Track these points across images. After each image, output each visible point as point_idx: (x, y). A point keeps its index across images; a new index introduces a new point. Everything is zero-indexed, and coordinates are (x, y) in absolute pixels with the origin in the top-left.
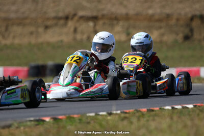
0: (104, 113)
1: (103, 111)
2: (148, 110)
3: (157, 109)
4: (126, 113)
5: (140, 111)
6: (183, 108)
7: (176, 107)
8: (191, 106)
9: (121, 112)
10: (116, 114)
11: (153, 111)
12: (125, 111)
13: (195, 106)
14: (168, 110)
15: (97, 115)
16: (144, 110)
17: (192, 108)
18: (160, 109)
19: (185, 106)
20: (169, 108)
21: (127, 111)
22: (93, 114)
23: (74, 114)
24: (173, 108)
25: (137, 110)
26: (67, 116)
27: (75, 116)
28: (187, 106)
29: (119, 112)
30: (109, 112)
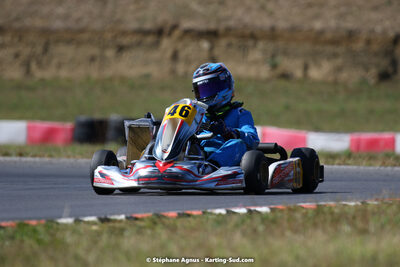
0: (93, 219)
1: (91, 215)
2: (180, 215)
3: (195, 213)
4: (136, 219)
5: (164, 216)
6: (250, 211)
7: (237, 210)
8: (264, 209)
9: (127, 218)
11: (189, 215)
12: (135, 215)
13: (272, 210)
14: (220, 214)
15: (77, 221)
16: (173, 214)
17: (266, 213)
18: (204, 213)
19: (252, 208)
20: (223, 211)
21: (139, 215)
22: (70, 221)
23: (30, 219)
24: (228, 211)
25: (158, 214)
26: (17, 222)
27: (33, 223)
28: (259, 209)
29: (123, 217)
30: (103, 217)
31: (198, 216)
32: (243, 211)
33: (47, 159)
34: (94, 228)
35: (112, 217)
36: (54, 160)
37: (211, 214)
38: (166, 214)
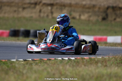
0: (22, 60)
1: (21, 59)
2: (48, 60)
3: (52, 59)
5: (43, 60)
7: (65, 58)
8: (73, 58)
11: (50, 60)
13: (76, 59)
14: (60, 60)
15: (17, 60)
16: (46, 59)
17: (74, 60)
18: (55, 59)
19: (70, 58)
20: (61, 59)
21: (35, 59)
22: (15, 60)
24: (62, 59)
25: (41, 59)
27: (4, 60)
29: (31, 59)
30: (25, 59)
31: (53, 60)
32: (67, 59)
33: (3, 41)
34: (22, 63)
35: (28, 60)
36: (6, 42)
37: (57, 59)
38: (44, 59)
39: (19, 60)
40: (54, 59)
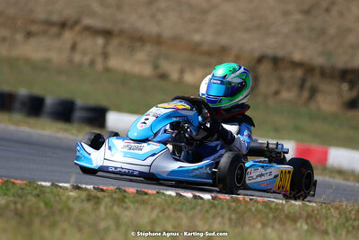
0: (67, 185)
1: (65, 182)
2: (138, 192)
3: (150, 192)
4: (102, 190)
5: (125, 191)
6: (195, 197)
7: (184, 194)
8: (207, 197)
9: (94, 188)
10: (86, 189)
11: (146, 194)
12: (101, 187)
13: (214, 198)
14: (170, 195)
15: (54, 185)
16: (132, 190)
17: (208, 200)
18: (158, 192)
19: (197, 194)
21: (105, 188)
22: (48, 184)
23: (17, 179)
24: (178, 194)
25: (119, 189)
27: (18, 182)
28: (202, 196)
29: (90, 187)
30: (75, 184)
31: (153, 195)
34: (71, 193)
35: (83, 186)
37: (163, 194)
39: (61, 185)
40: (154, 192)
